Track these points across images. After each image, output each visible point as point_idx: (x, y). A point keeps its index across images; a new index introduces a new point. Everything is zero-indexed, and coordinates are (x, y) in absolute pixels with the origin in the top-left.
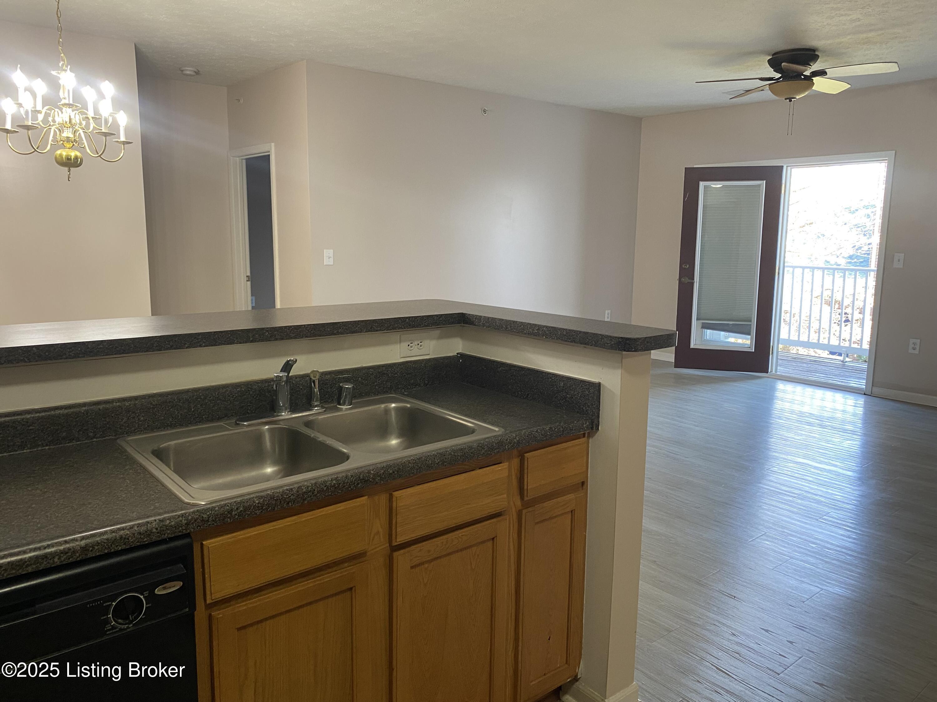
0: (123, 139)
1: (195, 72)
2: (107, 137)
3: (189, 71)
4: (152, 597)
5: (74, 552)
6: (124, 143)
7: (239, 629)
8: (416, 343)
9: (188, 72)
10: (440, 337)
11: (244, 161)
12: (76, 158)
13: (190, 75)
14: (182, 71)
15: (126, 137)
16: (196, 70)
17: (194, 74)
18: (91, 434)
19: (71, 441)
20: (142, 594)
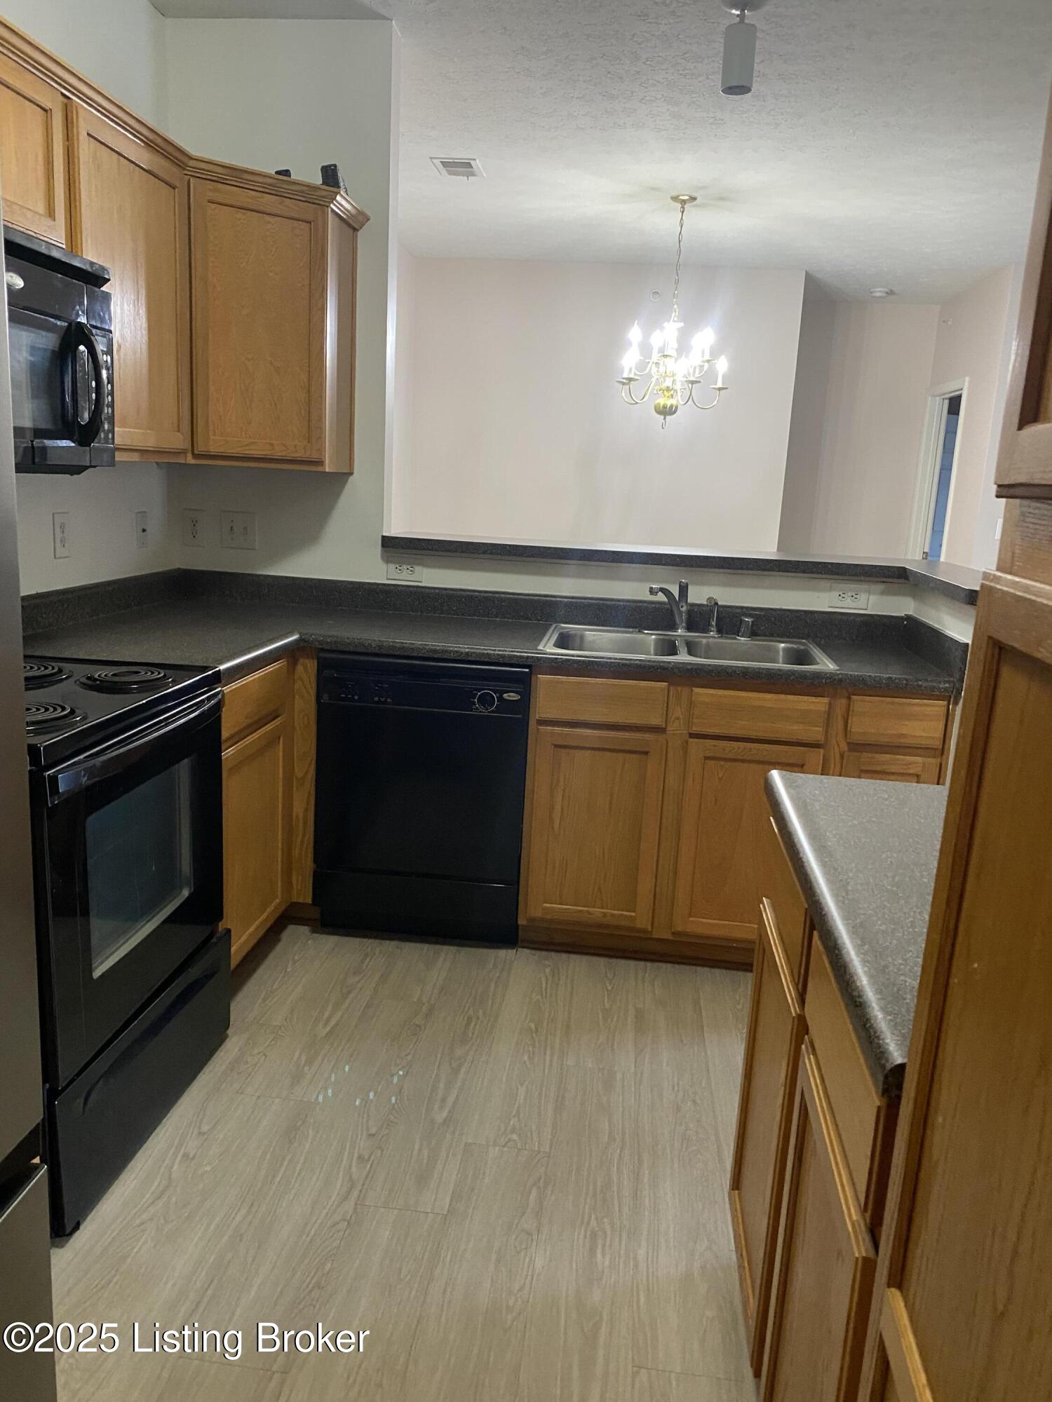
0: (719, 385)
1: (887, 293)
2: (694, 385)
3: (879, 292)
4: (501, 699)
5: (462, 653)
6: (720, 389)
7: (556, 746)
8: (850, 594)
9: (878, 294)
10: (883, 593)
11: (947, 402)
12: (671, 406)
13: (880, 297)
14: (872, 293)
15: (723, 383)
16: (888, 290)
17: (884, 295)
18: (539, 618)
19: (525, 619)
20: (495, 694)
